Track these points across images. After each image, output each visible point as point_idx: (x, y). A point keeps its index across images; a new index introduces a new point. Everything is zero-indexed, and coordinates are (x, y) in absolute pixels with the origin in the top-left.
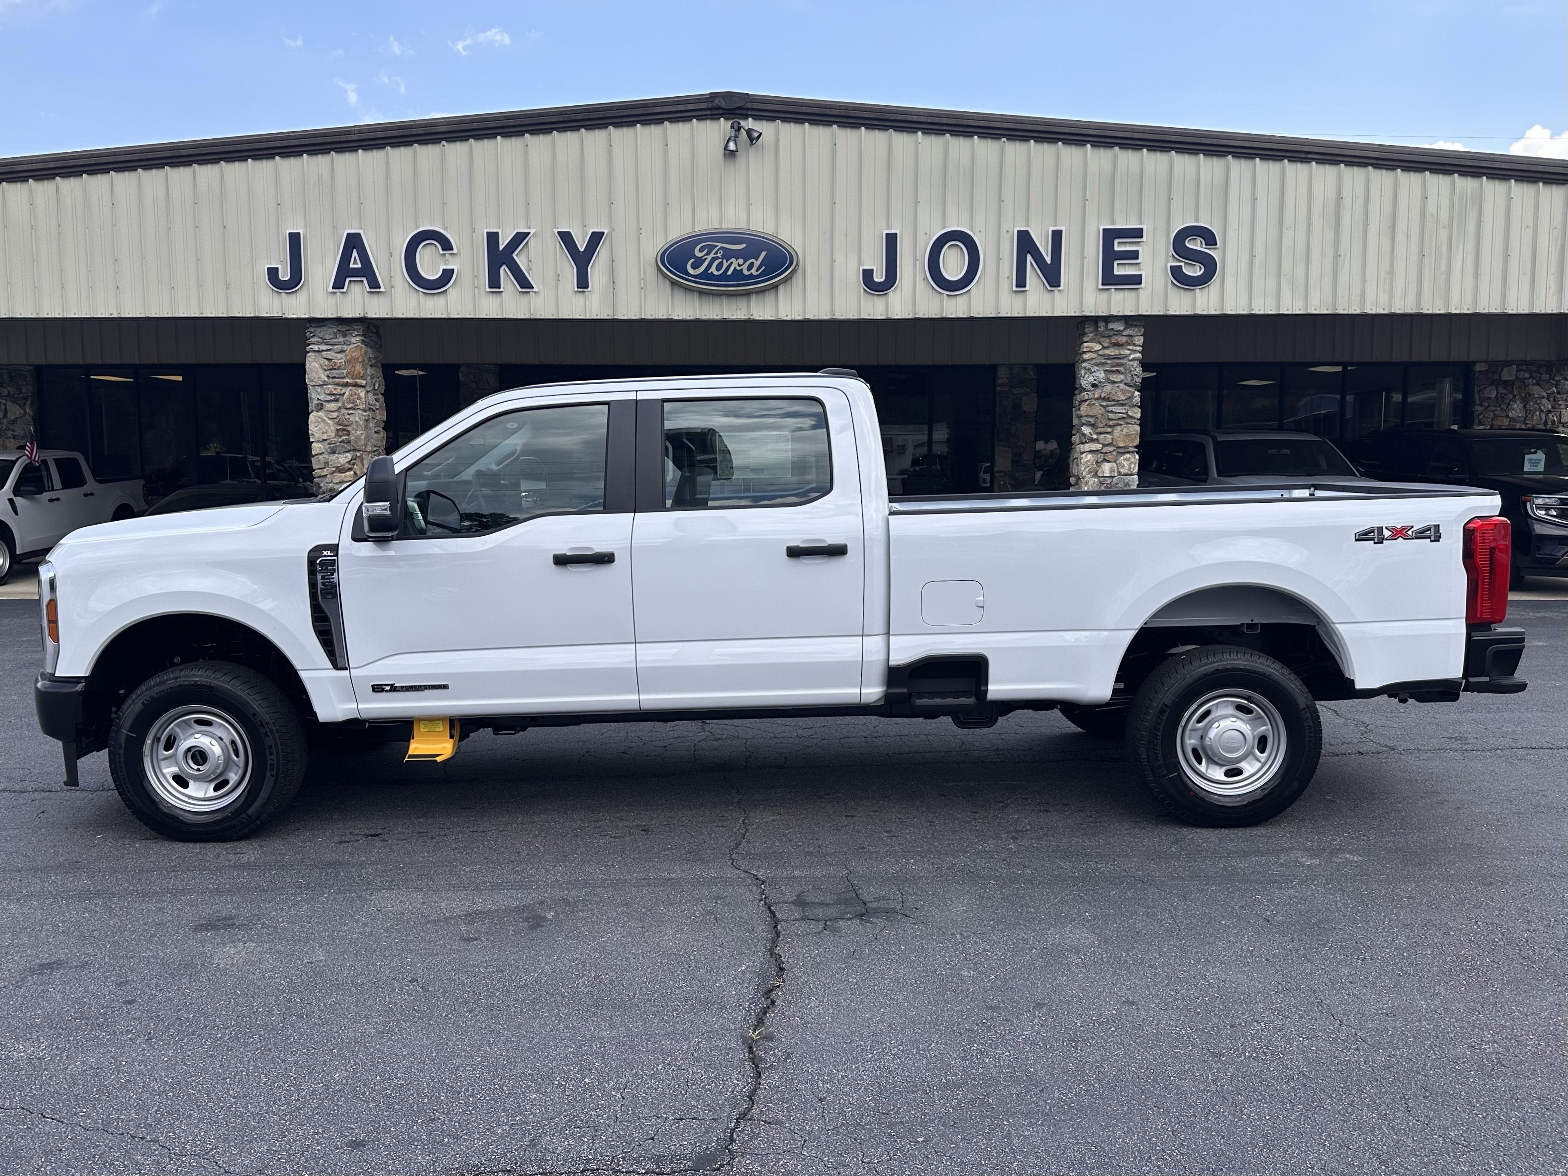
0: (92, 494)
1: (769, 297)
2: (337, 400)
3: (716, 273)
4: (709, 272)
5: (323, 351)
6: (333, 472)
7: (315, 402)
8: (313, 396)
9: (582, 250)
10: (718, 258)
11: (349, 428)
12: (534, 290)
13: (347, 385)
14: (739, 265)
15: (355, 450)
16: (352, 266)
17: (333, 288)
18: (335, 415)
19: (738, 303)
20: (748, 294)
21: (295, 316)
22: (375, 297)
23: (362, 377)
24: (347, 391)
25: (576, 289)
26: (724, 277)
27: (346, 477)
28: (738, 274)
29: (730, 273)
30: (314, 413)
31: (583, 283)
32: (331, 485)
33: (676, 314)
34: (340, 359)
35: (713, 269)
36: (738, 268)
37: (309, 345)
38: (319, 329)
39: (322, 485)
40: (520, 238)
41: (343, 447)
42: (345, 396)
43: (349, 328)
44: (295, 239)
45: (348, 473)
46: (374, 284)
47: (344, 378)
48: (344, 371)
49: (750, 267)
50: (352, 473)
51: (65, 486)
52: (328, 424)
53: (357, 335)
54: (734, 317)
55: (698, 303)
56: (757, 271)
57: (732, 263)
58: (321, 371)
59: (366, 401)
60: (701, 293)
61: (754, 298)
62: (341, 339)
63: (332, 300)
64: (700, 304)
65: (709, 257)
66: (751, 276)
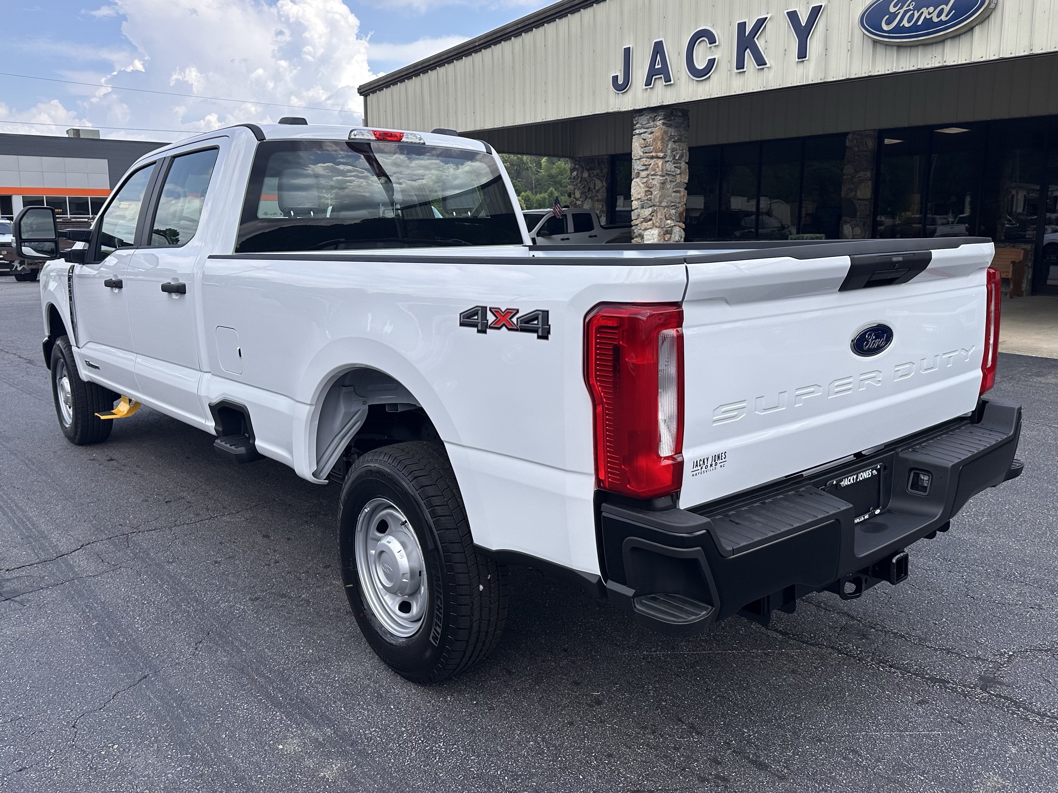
0: (595, 236)
1: (964, 40)
2: (647, 169)
3: (907, 25)
4: (901, 25)
5: (641, 134)
6: (642, 222)
7: (636, 171)
8: (635, 167)
9: (803, 25)
10: (910, 10)
11: (652, 190)
12: (767, 66)
13: (652, 158)
14: (929, 14)
15: (654, 205)
16: (657, 67)
17: (646, 85)
18: (645, 180)
19: (934, 51)
20: (942, 41)
21: (626, 110)
22: (669, 88)
23: (661, 151)
24: (652, 162)
25: (797, 60)
26: (915, 28)
27: (648, 225)
28: (928, 23)
29: (920, 23)
30: (634, 180)
31: (802, 54)
32: (640, 231)
33: (877, 70)
34: (649, 138)
35: (905, 23)
36: (928, 17)
37: (635, 130)
38: (640, 118)
39: (635, 231)
40: (761, 23)
41: (647, 203)
42: (651, 166)
43: (656, 115)
44: (627, 52)
45: (649, 223)
46: (668, 79)
47: (651, 152)
48: (652, 148)
49: (939, 15)
50: (651, 222)
51: (576, 231)
52: (640, 187)
53: (660, 120)
54: (929, 66)
55: (895, 57)
56: (946, 16)
57: (923, 12)
58: (639, 149)
59: (662, 169)
60: (900, 47)
61: (948, 44)
62: (652, 124)
63: (646, 94)
64: (898, 59)
65: (902, 11)
66: (941, 23)
